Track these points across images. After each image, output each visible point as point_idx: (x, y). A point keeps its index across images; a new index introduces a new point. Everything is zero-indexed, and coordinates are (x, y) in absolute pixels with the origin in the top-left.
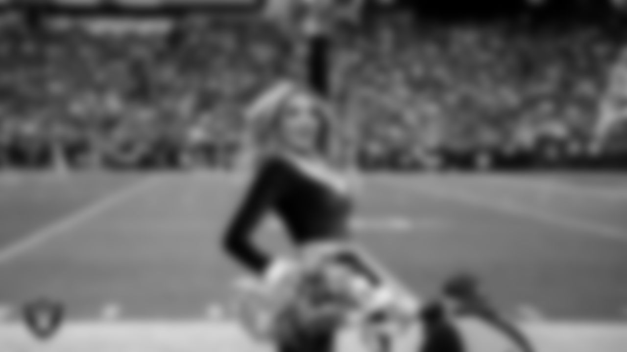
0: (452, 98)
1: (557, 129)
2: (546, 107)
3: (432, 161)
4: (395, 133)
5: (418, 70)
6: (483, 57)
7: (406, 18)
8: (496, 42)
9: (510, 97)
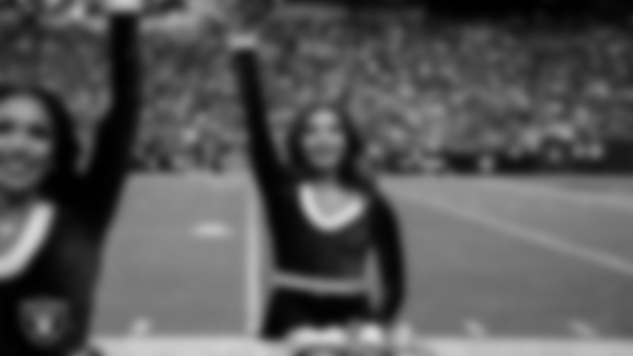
0: (458, 98)
1: (564, 132)
2: (554, 108)
3: (433, 164)
4: (396, 135)
5: (425, 70)
6: (493, 56)
7: (416, 15)
8: (509, 41)
9: (519, 98)
